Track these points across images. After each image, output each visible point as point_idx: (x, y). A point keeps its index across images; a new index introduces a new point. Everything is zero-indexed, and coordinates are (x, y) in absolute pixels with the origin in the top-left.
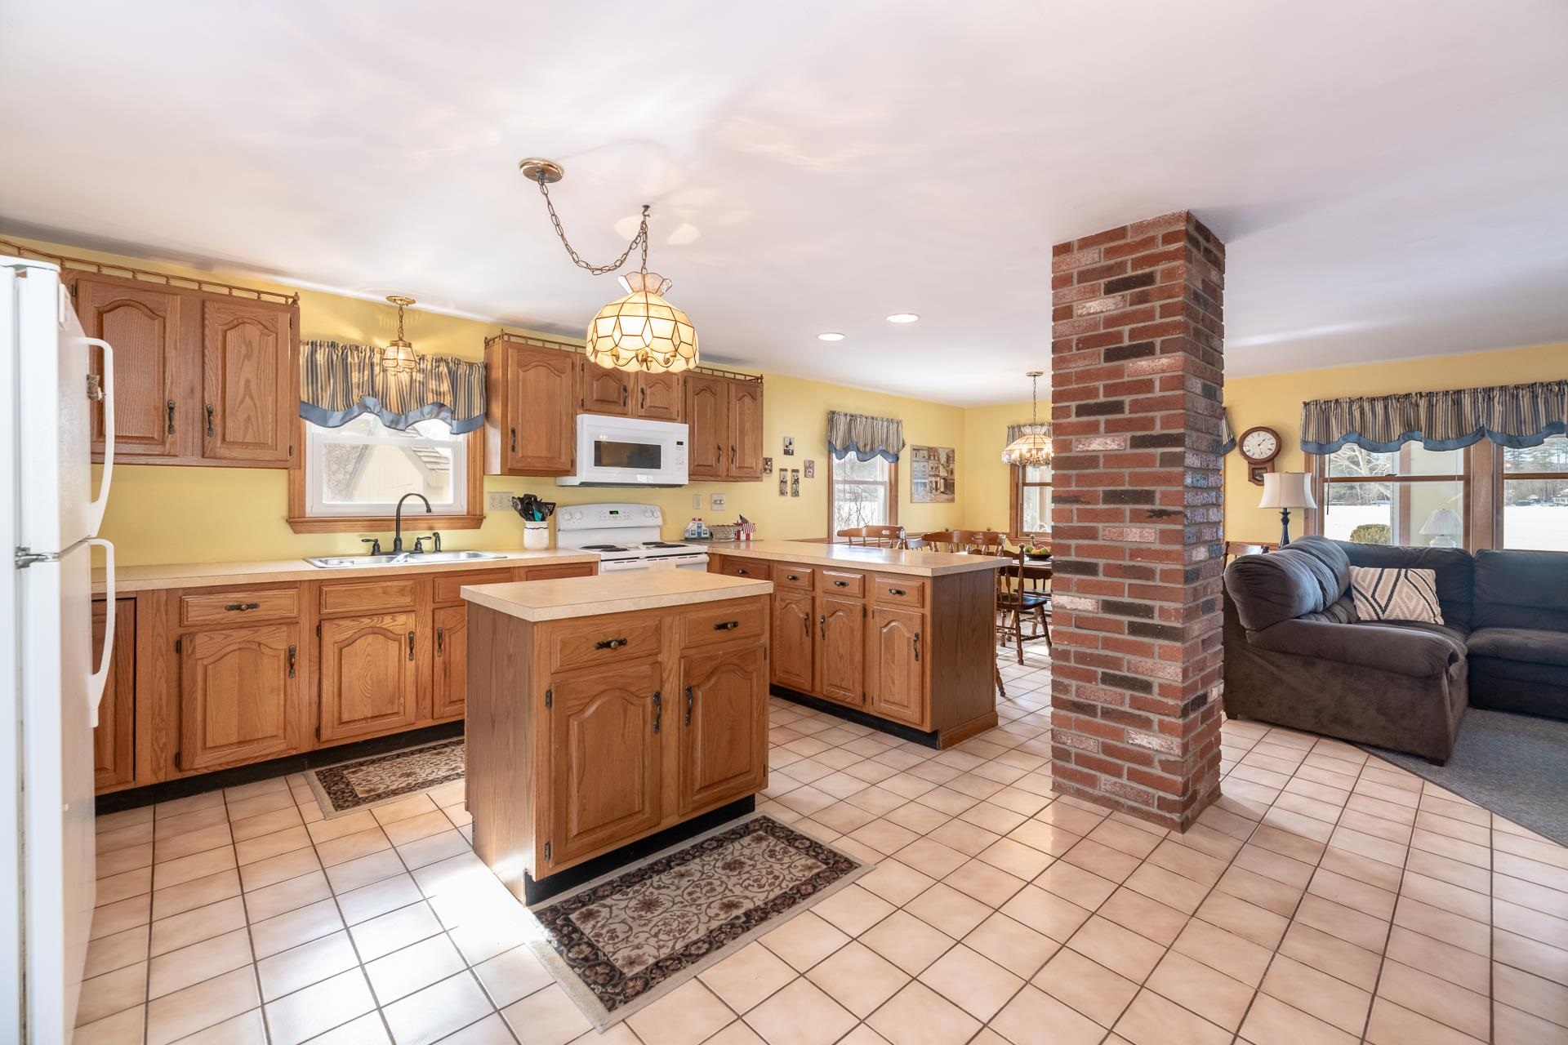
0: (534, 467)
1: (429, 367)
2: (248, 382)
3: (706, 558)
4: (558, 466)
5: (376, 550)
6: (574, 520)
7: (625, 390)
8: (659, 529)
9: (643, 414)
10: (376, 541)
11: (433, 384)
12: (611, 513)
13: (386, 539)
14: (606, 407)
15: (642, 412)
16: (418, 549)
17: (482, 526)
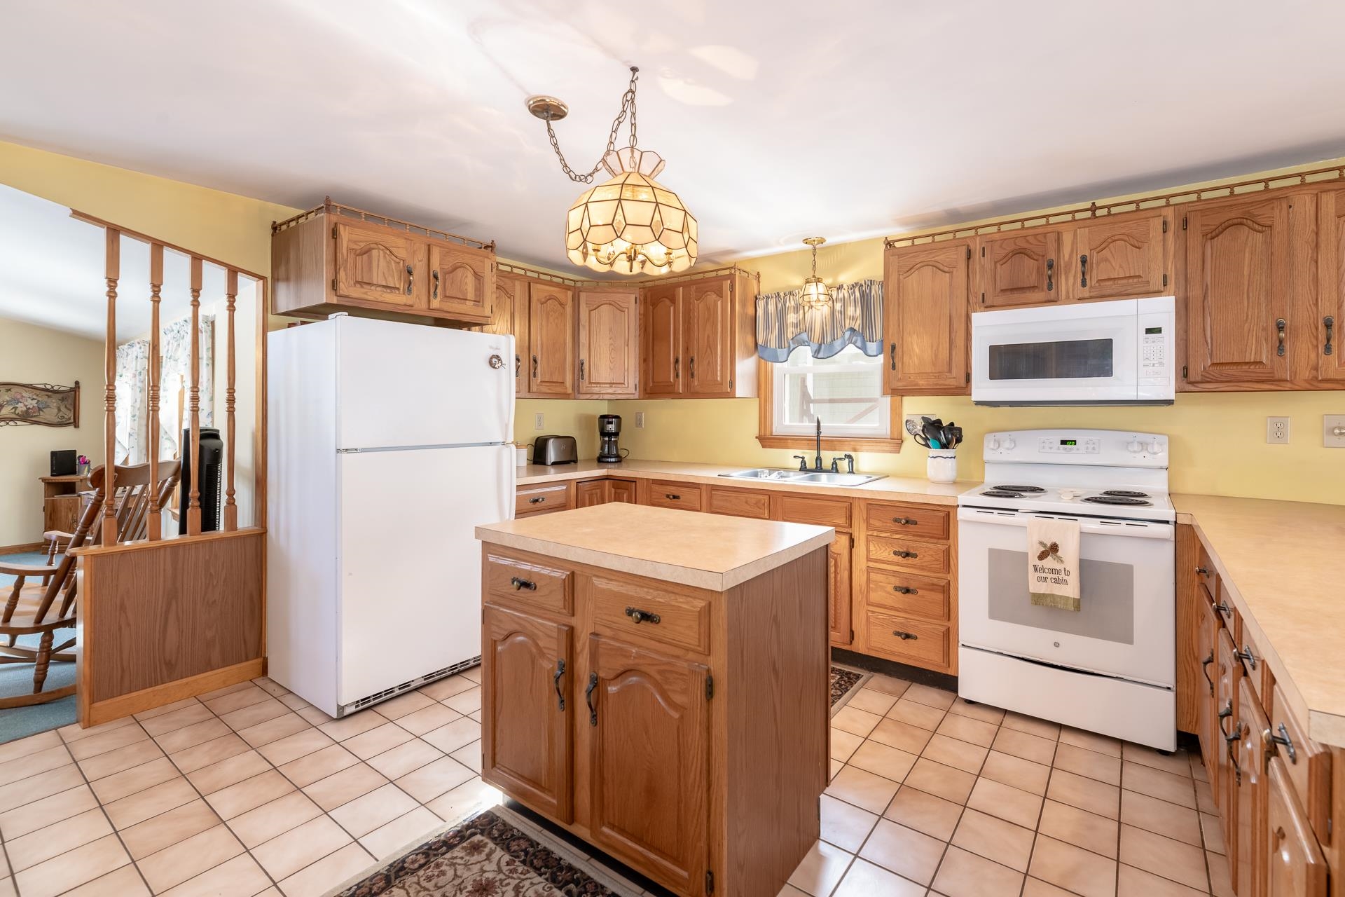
0: (917, 385)
1: (846, 295)
2: (708, 337)
3: (1168, 530)
4: (948, 382)
5: (804, 468)
6: (1001, 449)
7: (1050, 266)
8: (1165, 474)
9: (1087, 295)
10: (803, 458)
11: (850, 311)
12: (1064, 442)
13: (810, 456)
14: (1017, 296)
15: (1086, 292)
16: (835, 469)
17: (901, 451)
